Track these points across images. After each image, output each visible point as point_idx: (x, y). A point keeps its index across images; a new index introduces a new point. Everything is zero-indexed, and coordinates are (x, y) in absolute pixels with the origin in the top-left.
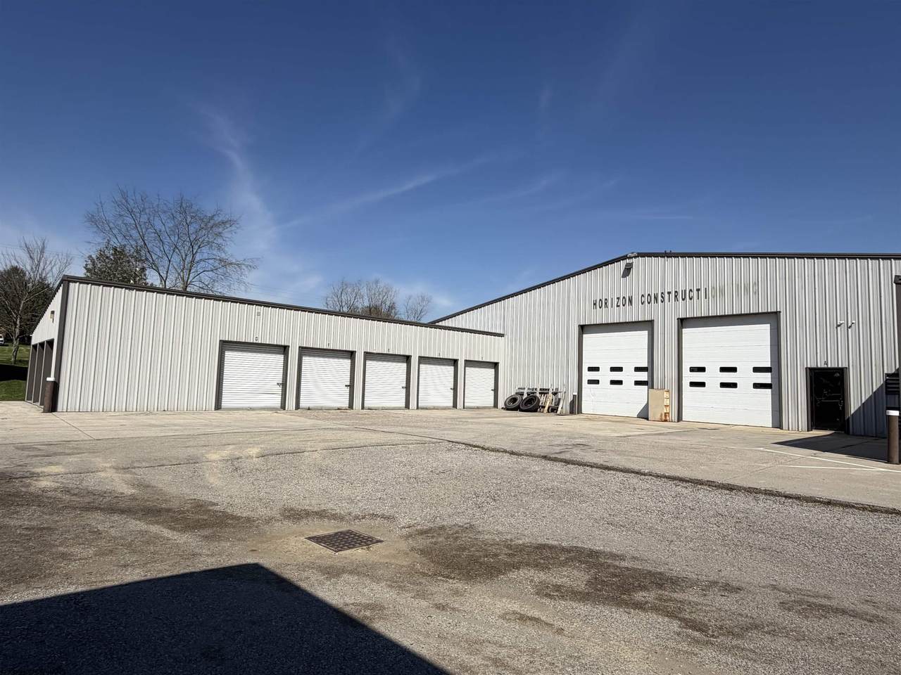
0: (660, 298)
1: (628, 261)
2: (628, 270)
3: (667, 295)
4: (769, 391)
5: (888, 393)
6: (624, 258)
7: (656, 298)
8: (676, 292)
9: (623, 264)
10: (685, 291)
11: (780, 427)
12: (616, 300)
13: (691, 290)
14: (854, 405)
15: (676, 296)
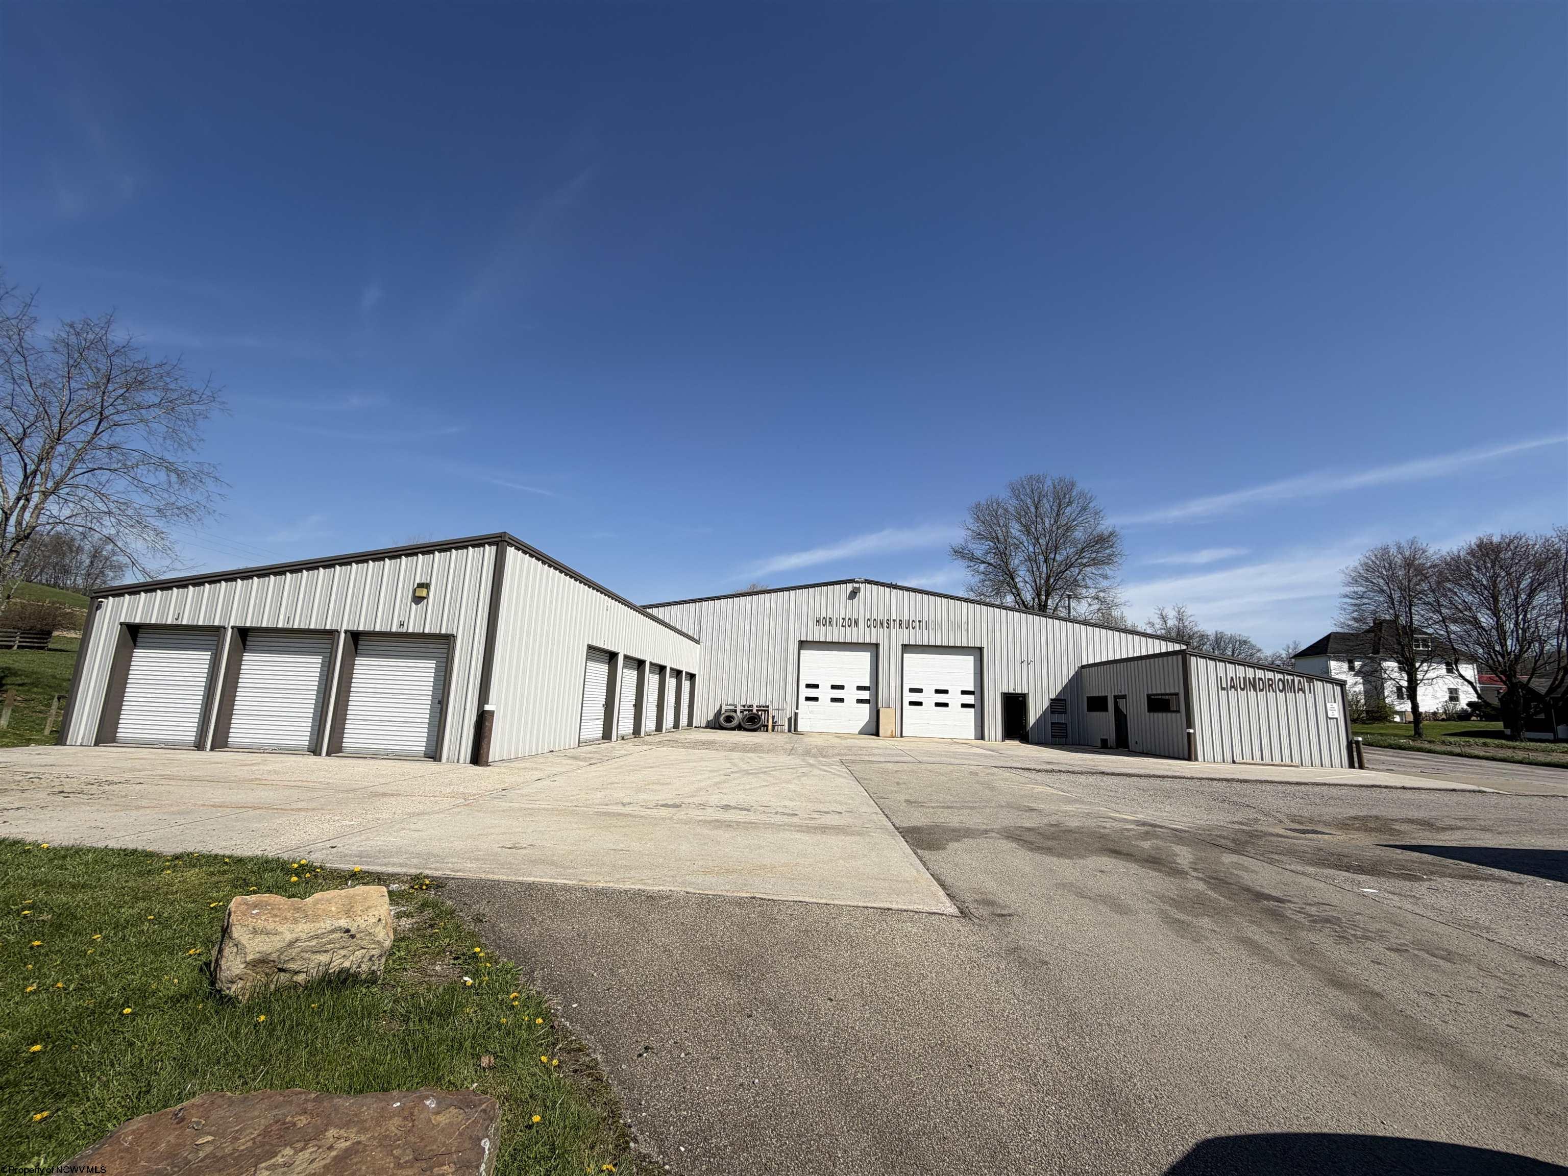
0: (886, 624)
1: (856, 585)
2: (853, 594)
3: (892, 622)
4: (972, 710)
5: (1052, 712)
6: (852, 581)
7: (882, 624)
8: (900, 621)
9: (850, 587)
10: (909, 621)
11: (983, 738)
12: (841, 621)
13: (913, 621)
14: (1032, 719)
15: (900, 625)
